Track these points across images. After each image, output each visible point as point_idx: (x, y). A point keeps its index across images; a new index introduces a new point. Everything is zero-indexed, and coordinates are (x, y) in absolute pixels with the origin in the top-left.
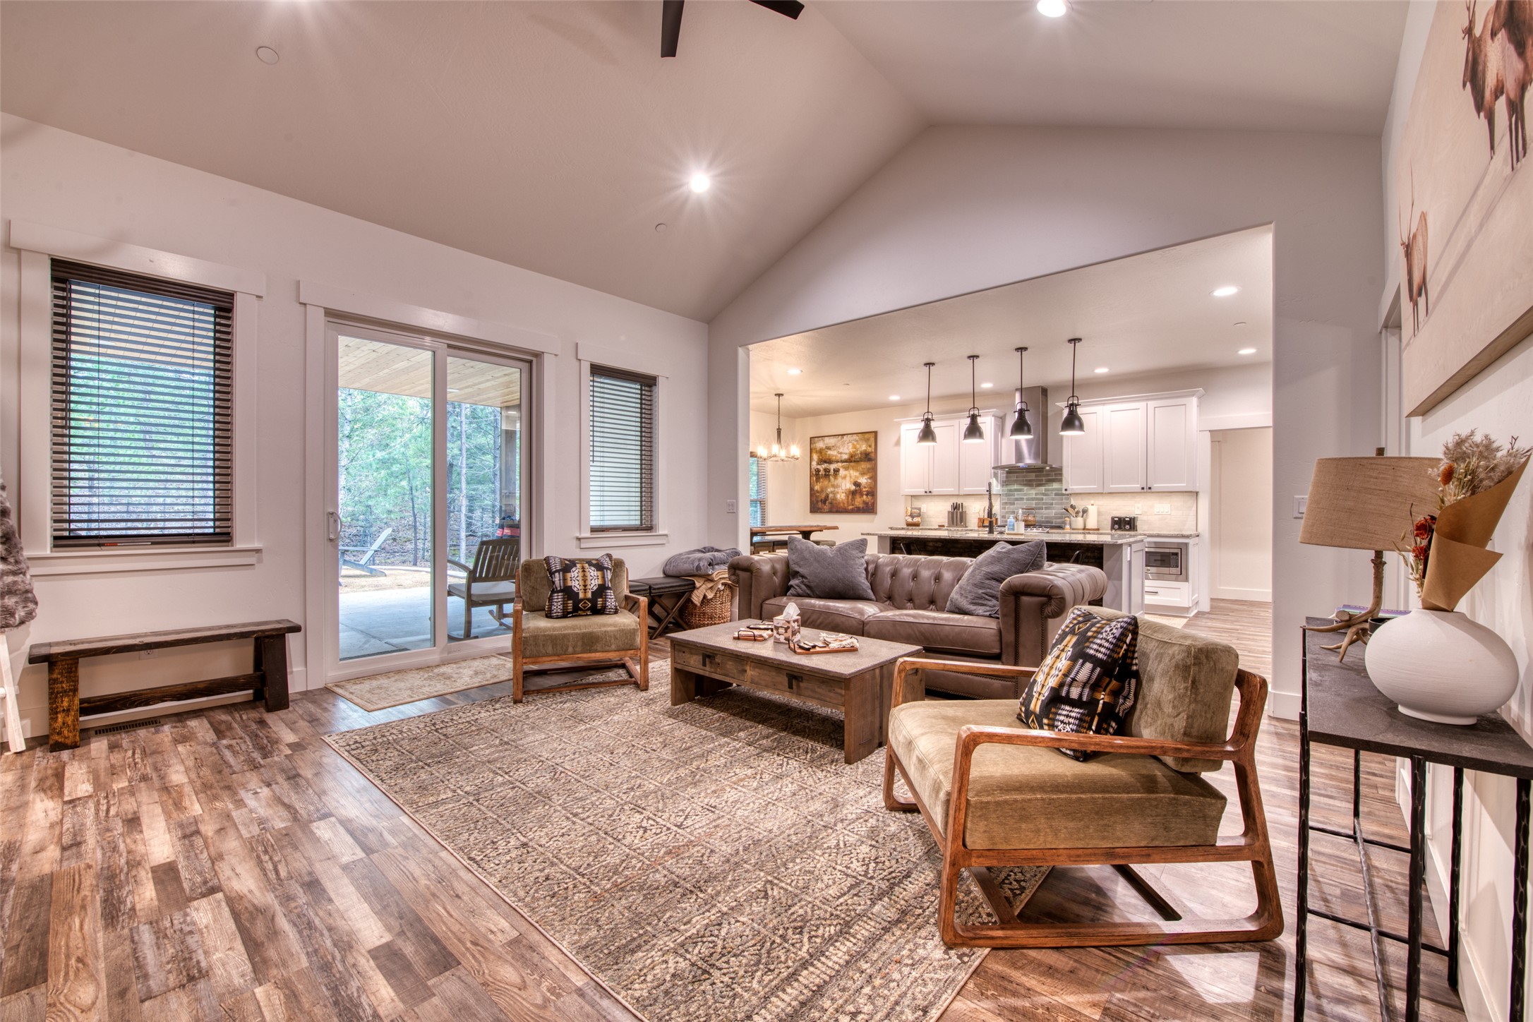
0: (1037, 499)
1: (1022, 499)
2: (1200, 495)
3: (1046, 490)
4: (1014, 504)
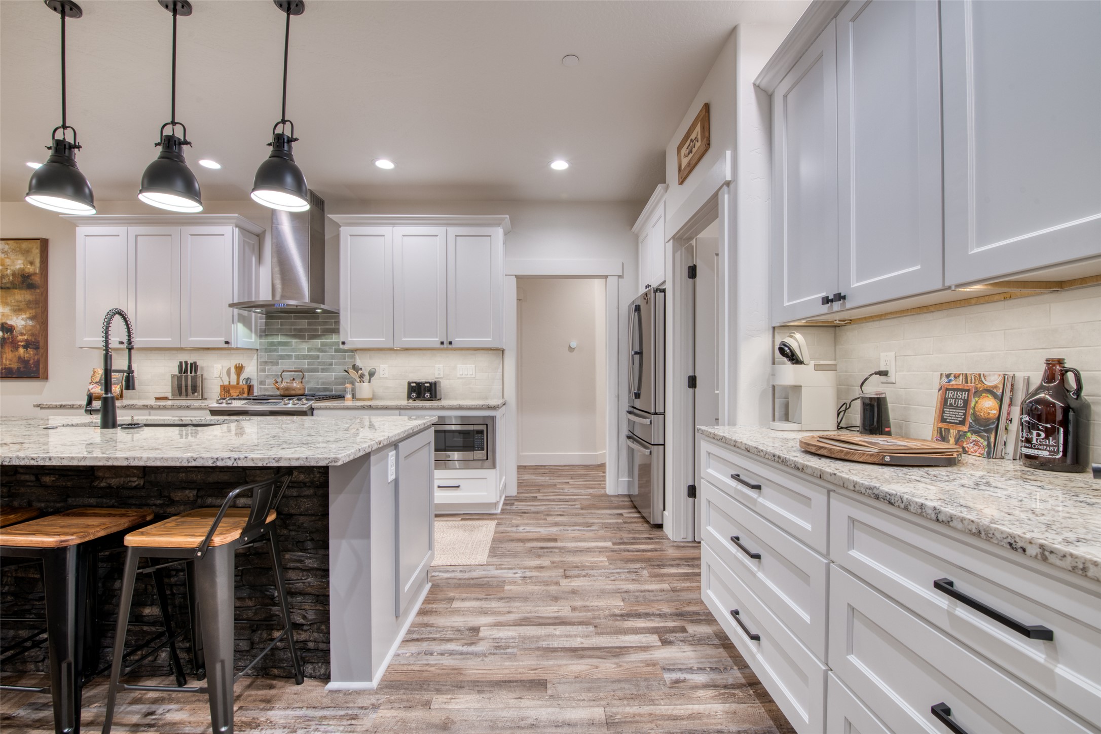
0: (311, 357)
1: (289, 357)
2: (507, 353)
3: (322, 344)
4: (277, 364)
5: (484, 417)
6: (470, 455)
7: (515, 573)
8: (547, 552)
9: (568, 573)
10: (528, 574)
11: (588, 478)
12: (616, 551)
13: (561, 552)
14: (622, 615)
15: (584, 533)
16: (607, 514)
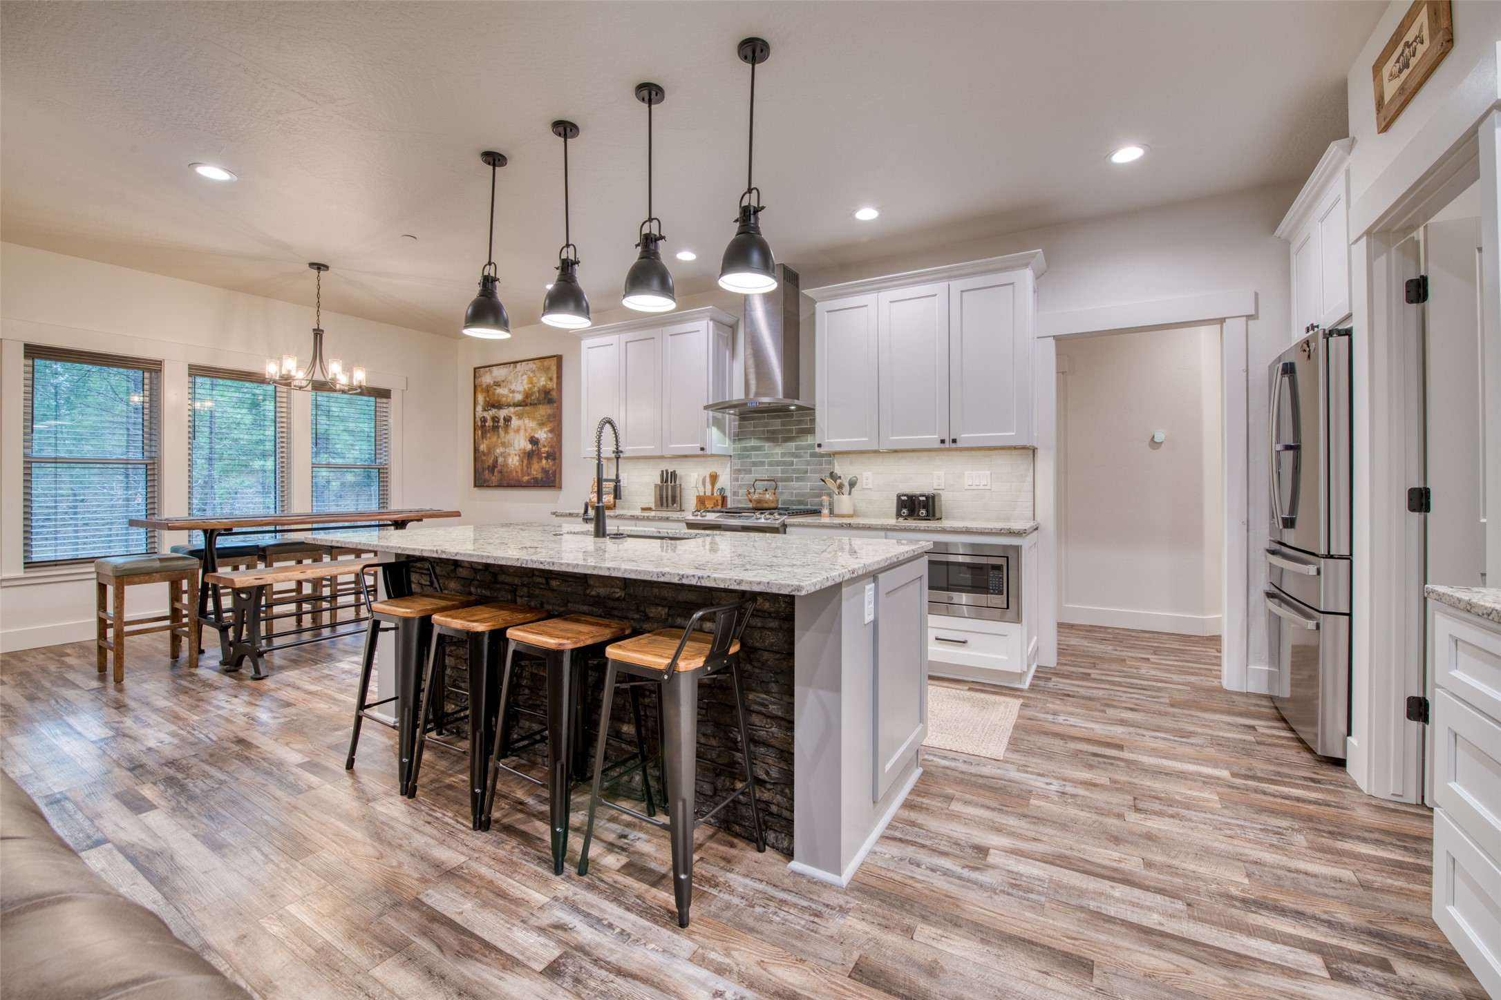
0: (784, 463)
1: (762, 463)
2: (1040, 453)
3: (797, 448)
4: (750, 472)
5: (1005, 547)
6: (982, 599)
7: (1047, 784)
8: (1105, 763)
9: (1141, 805)
10: (1070, 789)
11: (1187, 657)
12: (1238, 788)
13: (1129, 768)
14: (1244, 901)
15: (1175, 746)
16: (1224, 722)
